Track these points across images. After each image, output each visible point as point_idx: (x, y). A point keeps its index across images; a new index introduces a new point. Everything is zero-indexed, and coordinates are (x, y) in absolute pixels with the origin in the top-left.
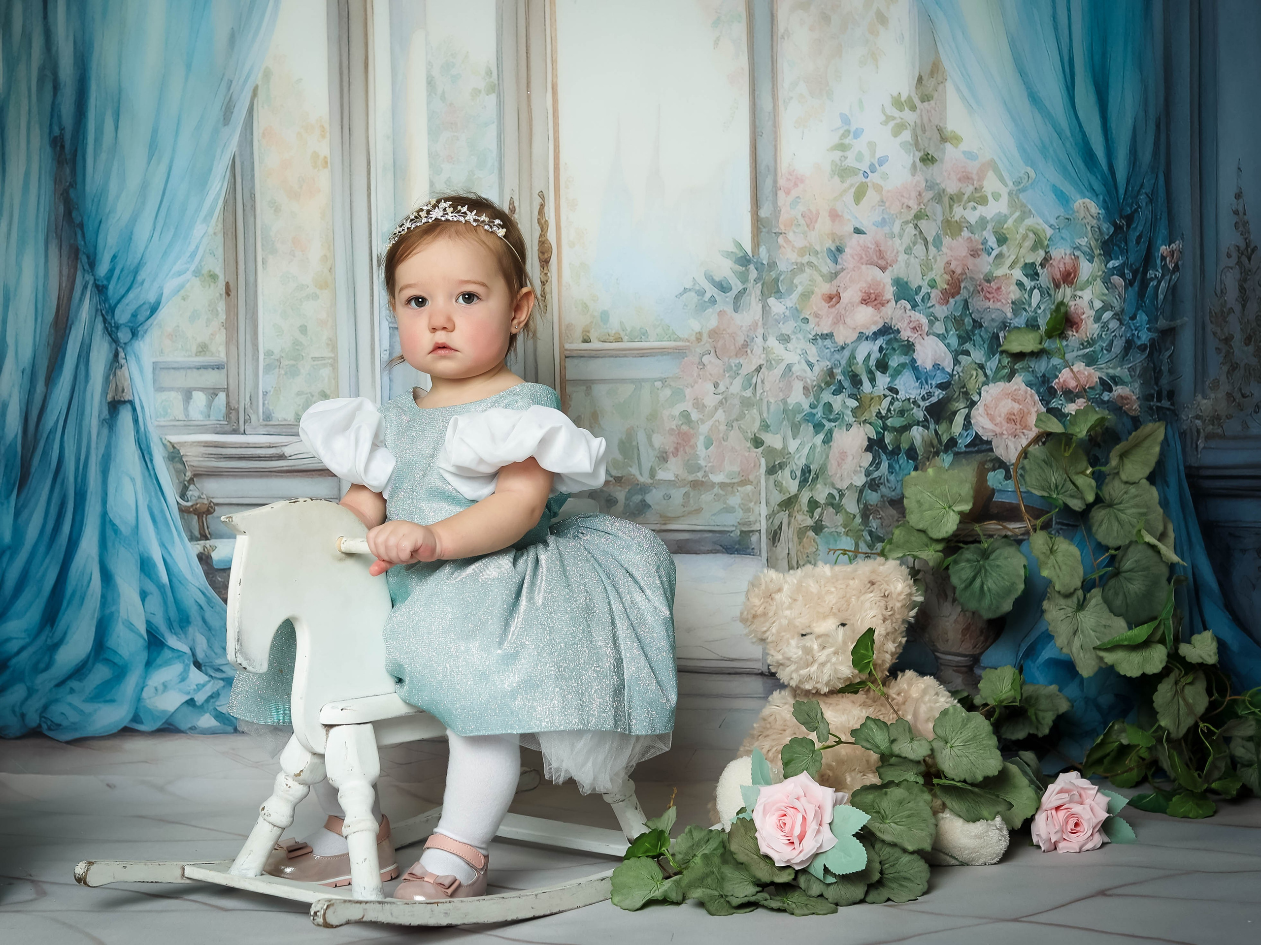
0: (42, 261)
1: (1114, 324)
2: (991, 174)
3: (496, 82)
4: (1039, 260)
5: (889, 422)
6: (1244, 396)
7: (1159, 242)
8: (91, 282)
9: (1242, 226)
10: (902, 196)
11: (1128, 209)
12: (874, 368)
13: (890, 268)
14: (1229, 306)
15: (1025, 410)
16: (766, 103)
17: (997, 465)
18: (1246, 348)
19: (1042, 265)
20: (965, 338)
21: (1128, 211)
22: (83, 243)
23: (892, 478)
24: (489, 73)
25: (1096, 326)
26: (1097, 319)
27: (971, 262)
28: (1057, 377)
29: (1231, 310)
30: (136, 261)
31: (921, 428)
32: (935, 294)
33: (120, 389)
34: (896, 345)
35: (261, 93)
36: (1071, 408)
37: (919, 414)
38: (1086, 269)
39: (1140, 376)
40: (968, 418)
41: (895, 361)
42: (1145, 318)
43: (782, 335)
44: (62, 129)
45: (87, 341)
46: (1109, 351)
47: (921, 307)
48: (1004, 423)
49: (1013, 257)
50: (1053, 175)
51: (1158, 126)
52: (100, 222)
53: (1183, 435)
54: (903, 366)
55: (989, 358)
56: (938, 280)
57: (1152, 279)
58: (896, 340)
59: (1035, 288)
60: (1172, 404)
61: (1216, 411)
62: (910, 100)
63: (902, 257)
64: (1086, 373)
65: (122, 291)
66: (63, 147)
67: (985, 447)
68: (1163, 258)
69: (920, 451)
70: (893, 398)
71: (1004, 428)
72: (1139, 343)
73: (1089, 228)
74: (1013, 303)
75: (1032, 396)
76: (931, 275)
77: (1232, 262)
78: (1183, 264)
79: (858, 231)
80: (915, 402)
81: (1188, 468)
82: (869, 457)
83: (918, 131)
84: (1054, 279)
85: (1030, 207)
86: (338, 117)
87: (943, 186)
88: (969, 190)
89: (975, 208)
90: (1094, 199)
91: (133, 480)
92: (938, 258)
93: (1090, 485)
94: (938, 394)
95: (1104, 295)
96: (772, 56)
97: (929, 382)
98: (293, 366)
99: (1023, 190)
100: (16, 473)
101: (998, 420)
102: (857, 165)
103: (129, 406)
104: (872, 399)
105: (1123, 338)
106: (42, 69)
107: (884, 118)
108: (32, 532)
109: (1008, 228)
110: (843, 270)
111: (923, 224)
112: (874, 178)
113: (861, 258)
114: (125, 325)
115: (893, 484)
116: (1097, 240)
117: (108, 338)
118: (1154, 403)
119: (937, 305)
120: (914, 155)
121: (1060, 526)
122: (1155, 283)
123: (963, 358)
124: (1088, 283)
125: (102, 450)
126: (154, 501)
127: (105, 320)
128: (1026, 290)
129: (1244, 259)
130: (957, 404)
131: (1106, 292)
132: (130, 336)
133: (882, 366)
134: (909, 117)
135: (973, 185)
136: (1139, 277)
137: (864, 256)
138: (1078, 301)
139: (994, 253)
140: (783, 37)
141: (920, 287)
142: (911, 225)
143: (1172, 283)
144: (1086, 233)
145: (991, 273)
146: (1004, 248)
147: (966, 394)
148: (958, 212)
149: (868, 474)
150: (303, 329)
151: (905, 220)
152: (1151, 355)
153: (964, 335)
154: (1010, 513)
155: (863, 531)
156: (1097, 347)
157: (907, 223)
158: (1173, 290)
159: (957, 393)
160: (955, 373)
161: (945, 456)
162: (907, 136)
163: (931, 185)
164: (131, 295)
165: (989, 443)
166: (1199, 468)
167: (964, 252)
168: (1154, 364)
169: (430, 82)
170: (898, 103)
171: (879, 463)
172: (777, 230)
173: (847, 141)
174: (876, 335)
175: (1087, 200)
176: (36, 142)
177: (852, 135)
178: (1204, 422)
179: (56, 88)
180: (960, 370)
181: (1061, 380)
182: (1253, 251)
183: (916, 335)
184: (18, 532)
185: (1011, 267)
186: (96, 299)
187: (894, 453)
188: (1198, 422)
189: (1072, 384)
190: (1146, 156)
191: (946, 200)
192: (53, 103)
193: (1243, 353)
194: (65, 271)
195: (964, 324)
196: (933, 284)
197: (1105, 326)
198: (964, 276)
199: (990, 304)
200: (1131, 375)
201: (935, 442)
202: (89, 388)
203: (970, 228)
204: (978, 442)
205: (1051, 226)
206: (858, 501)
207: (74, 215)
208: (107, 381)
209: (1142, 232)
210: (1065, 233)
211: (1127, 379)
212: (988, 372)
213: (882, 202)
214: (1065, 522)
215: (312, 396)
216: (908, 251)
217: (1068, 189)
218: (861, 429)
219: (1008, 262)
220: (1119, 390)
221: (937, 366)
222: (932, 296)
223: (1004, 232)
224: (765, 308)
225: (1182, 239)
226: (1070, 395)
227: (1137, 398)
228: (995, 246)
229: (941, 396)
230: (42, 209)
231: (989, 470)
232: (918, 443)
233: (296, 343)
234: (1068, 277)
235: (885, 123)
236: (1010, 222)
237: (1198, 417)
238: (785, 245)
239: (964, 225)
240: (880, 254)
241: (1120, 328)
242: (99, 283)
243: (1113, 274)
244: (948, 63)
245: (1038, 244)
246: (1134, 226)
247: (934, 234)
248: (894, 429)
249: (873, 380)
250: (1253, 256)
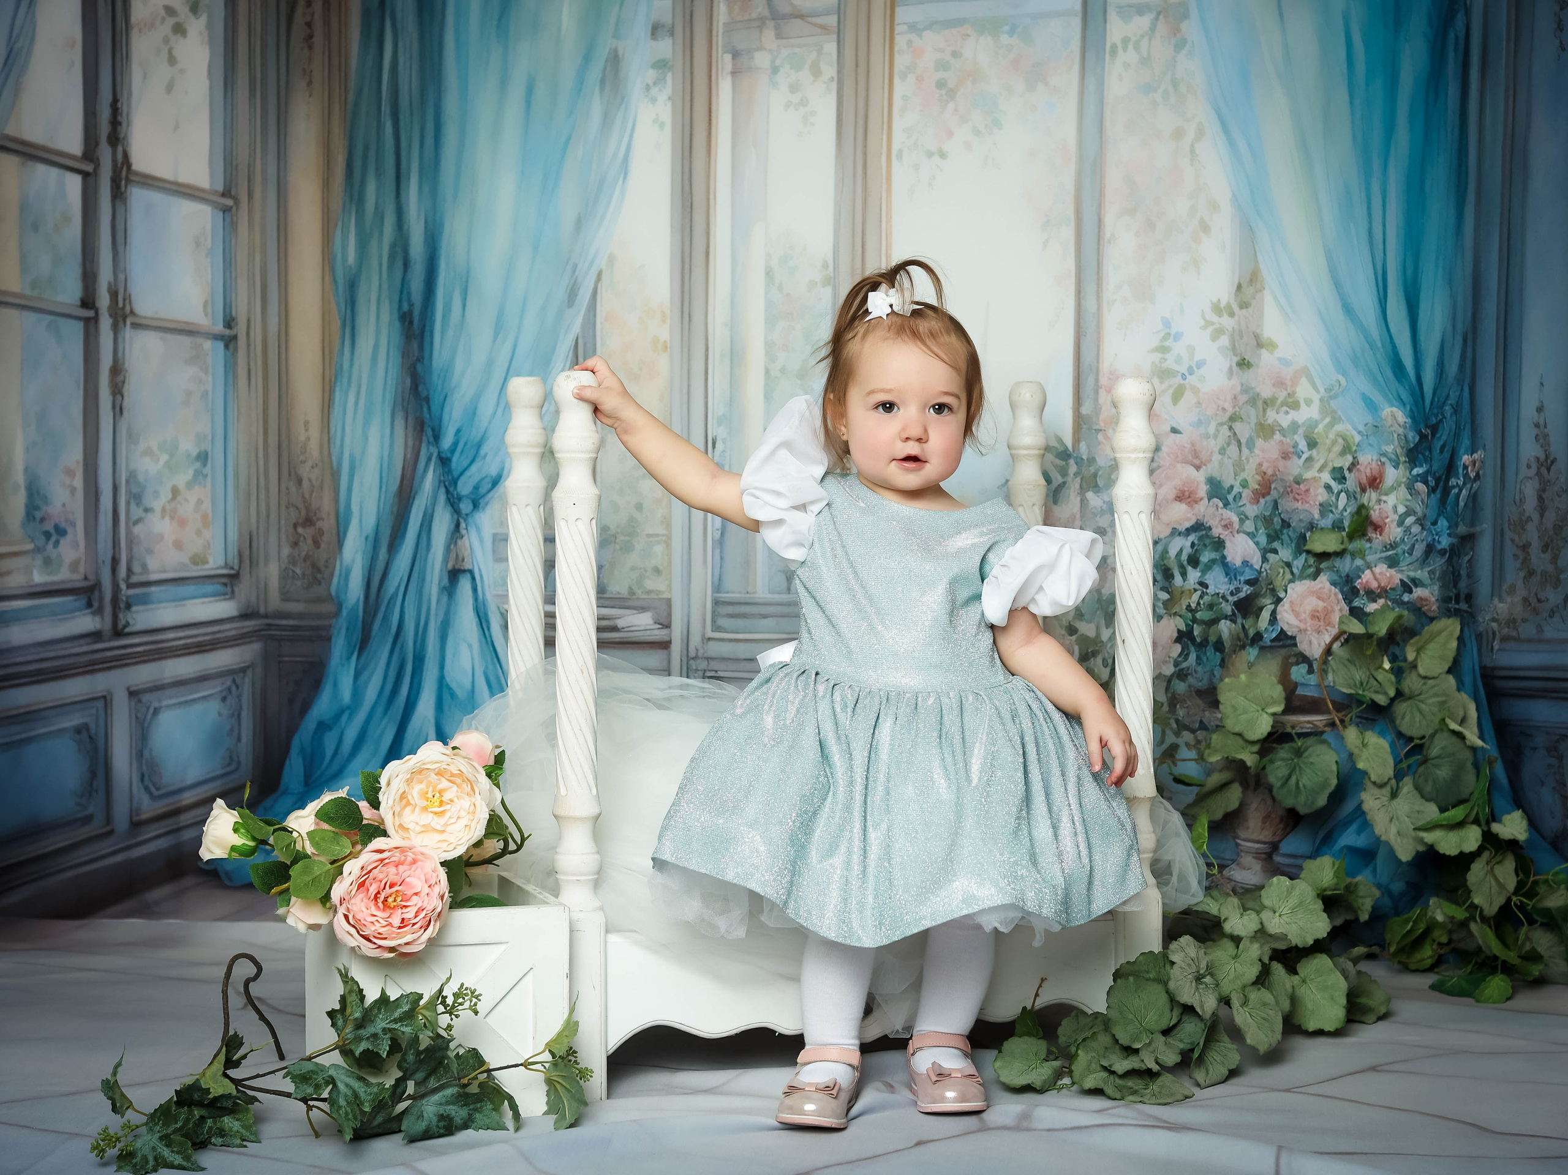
0: (388, 432)
1: (1416, 529)
2: (1304, 381)
3: (832, 275)
4: (1347, 465)
5: (1198, 615)
6: (1539, 601)
7: (1462, 451)
8: (435, 455)
9: (1542, 438)
10: (1218, 398)
11: (1434, 419)
12: (1185, 563)
13: (1204, 467)
14: (1527, 514)
15: (1329, 608)
16: (1090, 305)
17: (1300, 660)
18: (1543, 556)
19: (1350, 470)
20: (1273, 537)
21: (1434, 421)
22: (428, 416)
23: (1199, 669)
24: (825, 266)
25: (1399, 530)
26: (1401, 523)
27: (1281, 464)
28: (1360, 577)
29: (1530, 519)
30: (479, 436)
31: (1228, 622)
32: (1247, 494)
33: (461, 559)
34: (1207, 542)
35: (604, 277)
36: (1372, 607)
37: (1228, 609)
38: (1392, 475)
39: (1439, 579)
40: (1274, 613)
41: (1205, 557)
42: (1446, 523)
43: (1099, 528)
44: (411, 305)
45: (430, 511)
46: (1410, 554)
47: (1232, 506)
48: (1309, 620)
49: (1322, 461)
50: (1363, 384)
51: (1465, 340)
52: (446, 397)
53: (1479, 637)
54: (1213, 561)
55: (1295, 557)
56: (1250, 480)
57: (1453, 487)
58: (1207, 536)
59: (1342, 491)
60: (1470, 607)
61: (1512, 614)
62: (1229, 306)
63: (1216, 457)
64: (1388, 575)
65: (465, 463)
66: (411, 322)
67: (1289, 642)
68: (1465, 467)
69: (1227, 644)
70: (1203, 592)
71: (1308, 624)
72: (1439, 547)
73: (1395, 436)
74: (1320, 505)
75: (1335, 595)
76: (1243, 476)
77: (1532, 472)
78: (1484, 474)
79: (1174, 431)
80: (1224, 597)
81: (1483, 668)
82: (1178, 648)
83: (1236, 336)
84: (1360, 484)
85: (1339, 413)
86: (679, 303)
87: (1258, 390)
88: (1282, 395)
89: (1287, 413)
90: (1402, 408)
91: (470, 646)
92: (1251, 460)
93: (1390, 681)
94: (1246, 590)
95: (1408, 500)
96: (1098, 260)
97: (1238, 578)
98: (629, 541)
99: (1335, 397)
100: (357, 635)
101: (1303, 616)
102: (1176, 367)
103: (468, 575)
104: (1183, 592)
105: (1425, 543)
106: (393, 246)
107: (1203, 323)
108: (371, 694)
109: (1318, 433)
110: (1159, 467)
111: (1238, 426)
112: (1192, 380)
113: (1177, 457)
114: (467, 497)
115: (1199, 675)
116: (1402, 448)
117: (449, 508)
118: (1452, 605)
119: (1248, 505)
120: (1231, 359)
121: (1359, 720)
122: (1456, 490)
123: (1271, 556)
124: (1393, 488)
125: (441, 617)
126: (490, 667)
127: (447, 492)
128: (1333, 493)
129: (1544, 470)
130: (1264, 600)
131: (1410, 497)
132: (471, 507)
133: (1194, 561)
134: (1227, 322)
135: (1286, 390)
136: (1441, 484)
137: (1179, 455)
138: (1383, 505)
139: (1304, 457)
140: (1109, 242)
141: (1232, 487)
142: (1226, 426)
143: (1473, 491)
144: (1393, 440)
145: (1300, 475)
146: (1314, 452)
147: (1273, 590)
148: (1272, 416)
149: (1176, 664)
150: (639, 507)
151: (1220, 421)
152: (1450, 559)
153: (1273, 534)
154: (1313, 706)
155: (1170, 719)
156: (1399, 550)
157: (1222, 424)
158: (1474, 498)
159: (1264, 590)
160: (1263, 570)
161: (1251, 650)
162: (1224, 341)
163: (1246, 389)
164: (474, 468)
165: (1294, 638)
166: (1494, 669)
167: (1275, 454)
168: (1453, 567)
169: (769, 274)
170: (1217, 309)
171: (1188, 655)
172: (1097, 427)
173: (1167, 344)
174: (1189, 531)
175: (1394, 409)
176: (385, 317)
177: (1172, 338)
178: (1500, 625)
179: (406, 265)
180: (1268, 567)
181: (1364, 581)
182: (1552, 462)
183: (1226, 533)
184: (357, 693)
185: (1320, 470)
186: (440, 470)
187: (1202, 645)
188: (1495, 625)
189: (1374, 585)
190: (1452, 368)
191: (1260, 404)
192: (403, 280)
193: (1539, 560)
194: (410, 442)
195: (1273, 523)
196: (1244, 484)
197: (1407, 531)
198: (1275, 478)
199: (1299, 505)
200: (1431, 579)
201: (1242, 636)
202: (430, 556)
203: (1282, 431)
204: (1283, 636)
205: (1359, 433)
206: (1167, 689)
207: (420, 388)
208: (448, 550)
209: (1446, 441)
210: (1372, 440)
211: (1427, 581)
212: (1295, 570)
213: (1199, 404)
214: (1365, 716)
215: (646, 571)
216: (1222, 451)
217: (1376, 397)
218: (1172, 621)
219: (1318, 465)
220: (1418, 592)
221: (1246, 563)
222: (1244, 495)
223: (1315, 436)
224: (1084, 502)
225: (1484, 449)
226: (1372, 595)
227: (1437, 600)
228: (1305, 449)
229: (1249, 592)
230: (389, 382)
231: (1292, 664)
232: (1226, 635)
233: (632, 519)
234: (1374, 482)
235: (1204, 328)
236: (1320, 428)
237: (1494, 620)
238: (1104, 441)
239: (1276, 428)
240: (1196, 454)
241: (1421, 533)
242: (444, 455)
243: (1417, 481)
244: (1267, 273)
245: (1346, 449)
246: (1438, 435)
247: (1247, 436)
248: (1202, 622)
249: (1184, 574)
250: (1552, 468)
